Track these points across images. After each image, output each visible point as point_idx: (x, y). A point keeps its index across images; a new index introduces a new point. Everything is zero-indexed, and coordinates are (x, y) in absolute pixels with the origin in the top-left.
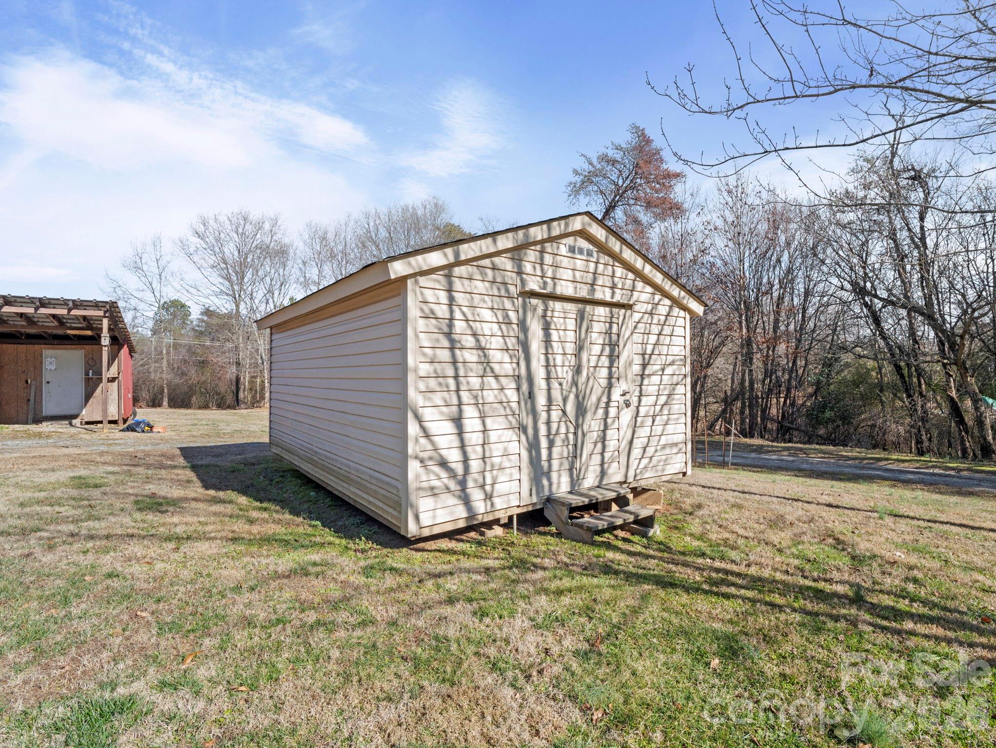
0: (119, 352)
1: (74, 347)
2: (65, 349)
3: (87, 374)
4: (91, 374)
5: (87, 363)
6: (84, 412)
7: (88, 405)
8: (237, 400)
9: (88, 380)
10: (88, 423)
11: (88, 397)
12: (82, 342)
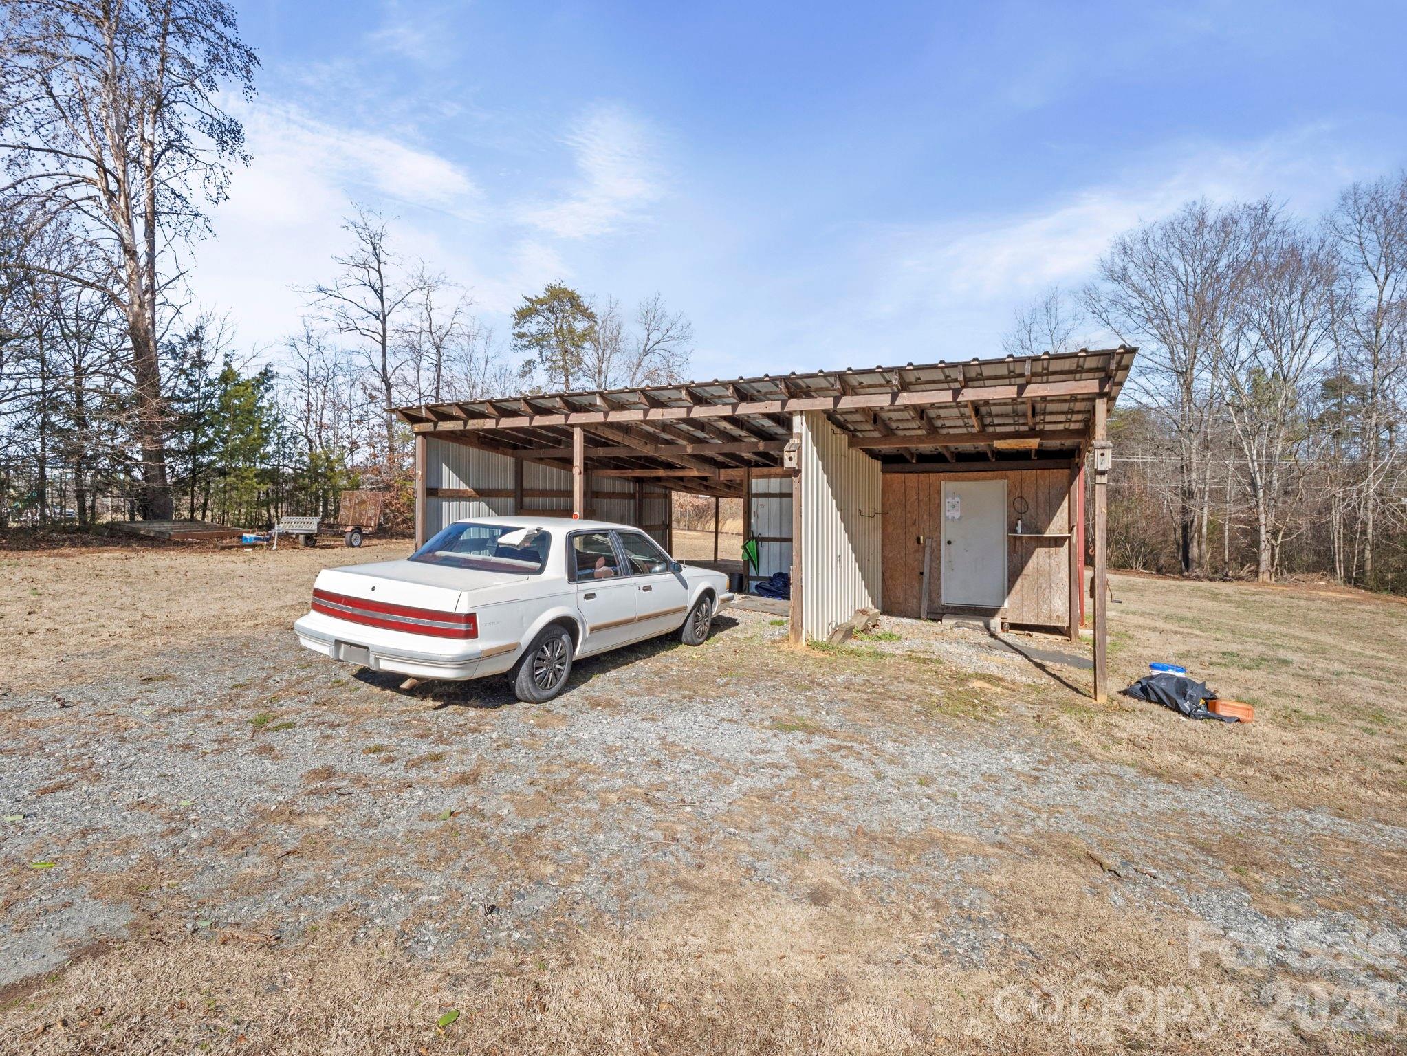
0: (1071, 483)
1: (990, 474)
2: (976, 479)
3: (1012, 529)
4: (1019, 529)
5: (1012, 505)
6: (1006, 605)
7: (1013, 592)
8: (1186, 560)
9: (1014, 541)
10: (1014, 626)
11: (1014, 573)
12: (1004, 464)
